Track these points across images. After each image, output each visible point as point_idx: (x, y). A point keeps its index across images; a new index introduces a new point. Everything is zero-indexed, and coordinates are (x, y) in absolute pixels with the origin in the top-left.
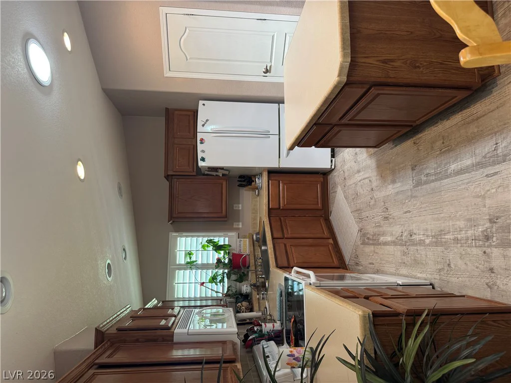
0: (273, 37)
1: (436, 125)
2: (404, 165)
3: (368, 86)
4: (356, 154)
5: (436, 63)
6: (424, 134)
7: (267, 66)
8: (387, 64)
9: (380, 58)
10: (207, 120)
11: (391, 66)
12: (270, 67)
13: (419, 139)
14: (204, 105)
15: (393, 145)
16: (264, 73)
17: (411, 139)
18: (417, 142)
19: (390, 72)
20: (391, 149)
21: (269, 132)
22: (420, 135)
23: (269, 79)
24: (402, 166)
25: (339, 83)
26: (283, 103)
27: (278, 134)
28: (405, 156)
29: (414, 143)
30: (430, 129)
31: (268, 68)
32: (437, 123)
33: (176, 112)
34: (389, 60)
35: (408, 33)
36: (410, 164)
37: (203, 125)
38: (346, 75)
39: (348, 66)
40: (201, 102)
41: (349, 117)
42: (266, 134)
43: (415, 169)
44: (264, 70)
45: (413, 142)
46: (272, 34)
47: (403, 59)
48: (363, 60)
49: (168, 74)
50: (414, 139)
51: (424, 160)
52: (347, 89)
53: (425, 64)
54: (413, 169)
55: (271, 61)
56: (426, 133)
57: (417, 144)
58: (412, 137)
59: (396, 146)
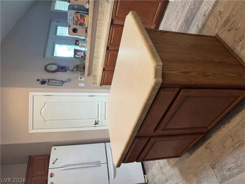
0: (98, 105)
1: (221, 129)
2: (203, 167)
3: (178, 89)
4: (161, 168)
5: (218, 74)
6: (212, 139)
7: (96, 121)
8: (186, 74)
9: (180, 71)
10: (57, 159)
11: (191, 75)
12: (98, 121)
13: (209, 143)
14: (55, 149)
15: (188, 154)
16: (95, 124)
17: (203, 146)
18: (209, 146)
19: (191, 78)
20: (188, 157)
21: (100, 162)
22: (209, 141)
23: (98, 128)
24: (202, 168)
25: (156, 84)
26: (109, 141)
27: (106, 162)
28: (202, 159)
29: (206, 148)
30: (216, 133)
31: (97, 122)
32: (220, 128)
33: (36, 158)
34: (187, 72)
35: (192, 59)
36: (209, 164)
37: (54, 163)
38: (161, 77)
39: (161, 69)
40: (53, 148)
41: (162, 126)
42: (98, 164)
43: (215, 168)
44: (94, 123)
45: (204, 147)
46: (98, 103)
47: (196, 72)
48: (169, 72)
49: (31, 131)
50: (205, 145)
51: (221, 158)
52: (162, 93)
53: (212, 74)
54: (213, 168)
55: (98, 118)
56: (213, 137)
57: (209, 148)
58: (203, 144)
59: (191, 154)
